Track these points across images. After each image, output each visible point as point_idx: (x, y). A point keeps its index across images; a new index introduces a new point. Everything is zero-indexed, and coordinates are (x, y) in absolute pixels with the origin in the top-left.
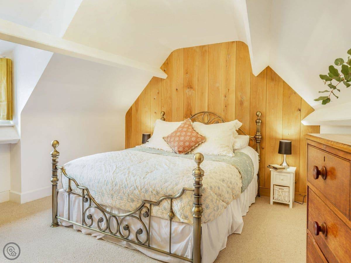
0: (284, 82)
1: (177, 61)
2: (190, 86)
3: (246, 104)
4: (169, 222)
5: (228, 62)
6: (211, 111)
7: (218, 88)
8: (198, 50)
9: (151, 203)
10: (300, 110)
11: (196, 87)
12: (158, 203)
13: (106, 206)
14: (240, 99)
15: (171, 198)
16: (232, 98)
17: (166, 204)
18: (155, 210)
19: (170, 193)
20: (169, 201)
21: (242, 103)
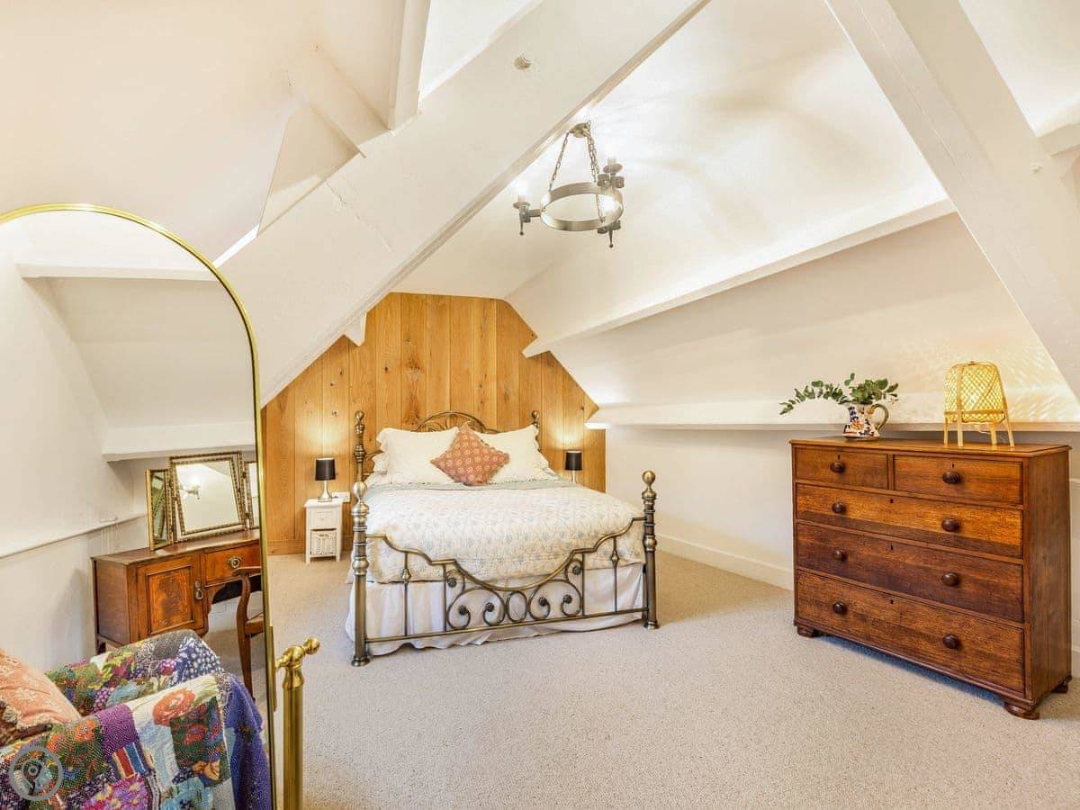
0: (563, 369)
1: (387, 314)
2: (414, 365)
3: (513, 399)
4: (612, 570)
5: (483, 330)
6: (457, 409)
7: (468, 372)
8: (429, 301)
9: (584, 552)
10: (583, 409)
11: (428, 367)
12: (594, 550)
13: (495, 580)
14: (504, 390)
15: (614, 537)
16: (492, 388)
17: (607, 546)
18: (590, 560)
19: (612, 529)
20: (612, 541)
21: (506, 397)
